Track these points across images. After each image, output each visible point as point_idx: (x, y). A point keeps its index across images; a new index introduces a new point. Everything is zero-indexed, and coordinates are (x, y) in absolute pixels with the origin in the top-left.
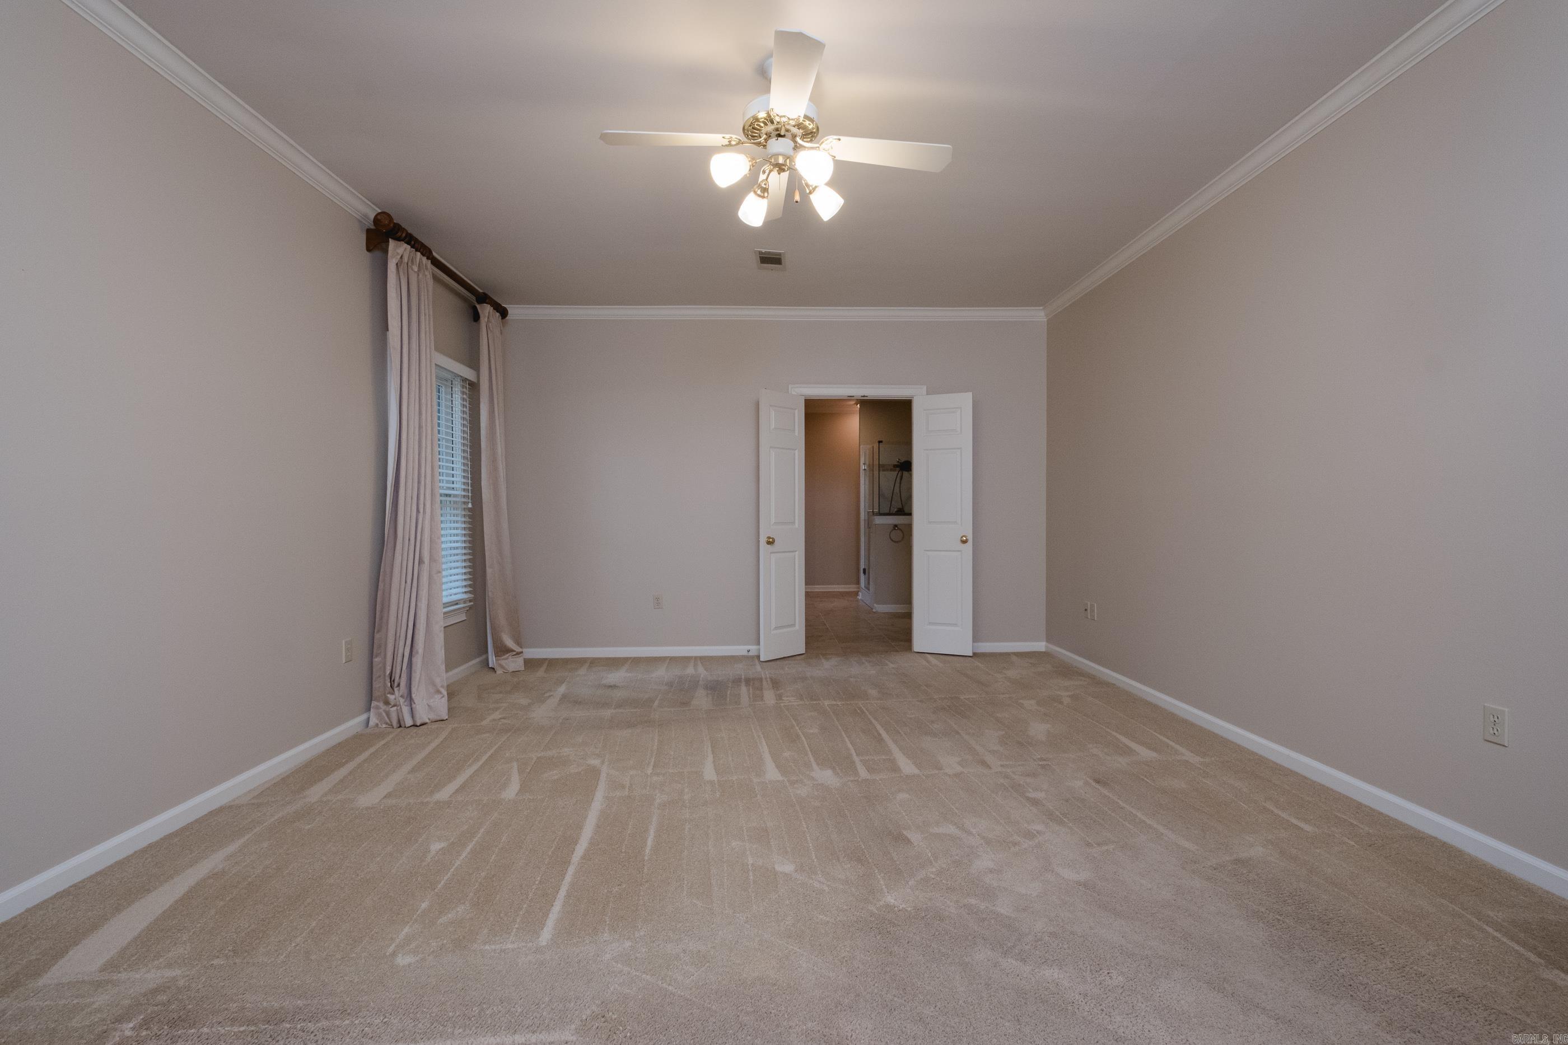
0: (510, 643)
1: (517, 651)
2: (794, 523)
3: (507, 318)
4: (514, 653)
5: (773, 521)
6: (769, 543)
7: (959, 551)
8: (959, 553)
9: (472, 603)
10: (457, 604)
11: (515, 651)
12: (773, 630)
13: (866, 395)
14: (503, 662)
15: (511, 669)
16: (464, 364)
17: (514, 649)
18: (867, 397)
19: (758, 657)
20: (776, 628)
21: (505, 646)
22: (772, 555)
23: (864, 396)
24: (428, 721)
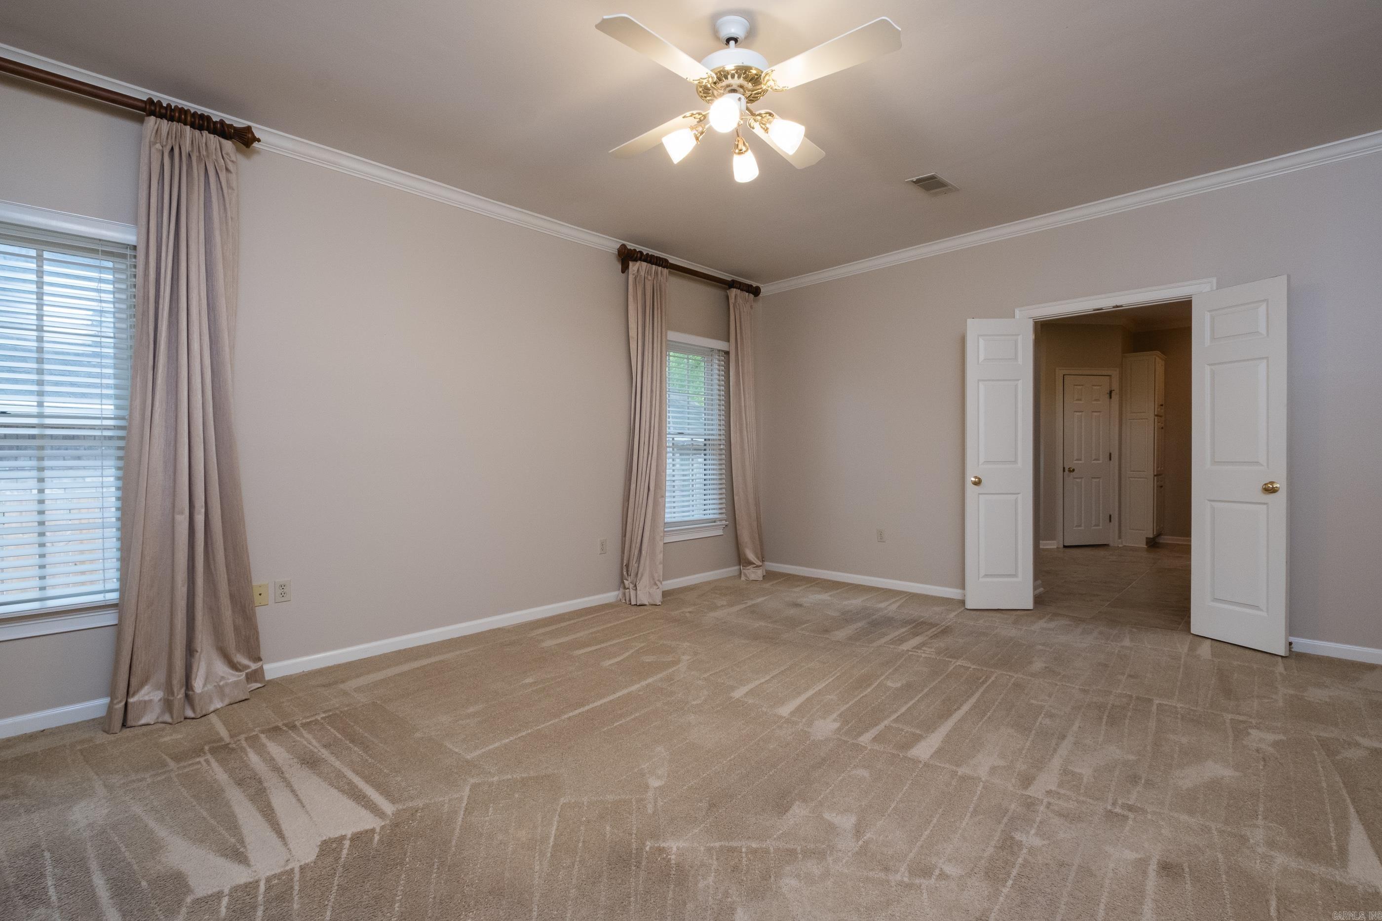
0: (751, 556)
1: (757, 564)
2: (1015, 462)
3: (760, 295)
4: (755, 566)
5: (982, 460)
6: (975, 483)
7: (1264, 504)
8: (1265, 506)
9: (727, 523)
10: (715, 522)
11: (755, 564)
12: (982, 578)
13: (1118, 304)
14: (746, 571)
15: (751, 579)
16: (719, 339)
17: (755, 562)
18: (1121, 306)
19: (963, 602)
20: (986, 576)
21: (748, 559)
22: (980, 496)
23: (1117, 307)
24: (647, 604)
